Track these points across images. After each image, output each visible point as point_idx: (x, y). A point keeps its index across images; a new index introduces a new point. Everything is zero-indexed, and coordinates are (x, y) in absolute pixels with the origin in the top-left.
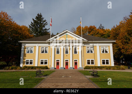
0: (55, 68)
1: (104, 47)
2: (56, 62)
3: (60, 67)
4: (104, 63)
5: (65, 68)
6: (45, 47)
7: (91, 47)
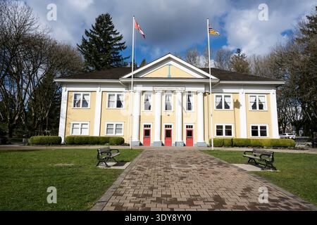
0: (141, 144)
1: (257, 95)
2: (142, 129)
3: (151, 142)
4: (255, 133)
5: (164, 143)
6: (116, 94)
7: (225, 96)
